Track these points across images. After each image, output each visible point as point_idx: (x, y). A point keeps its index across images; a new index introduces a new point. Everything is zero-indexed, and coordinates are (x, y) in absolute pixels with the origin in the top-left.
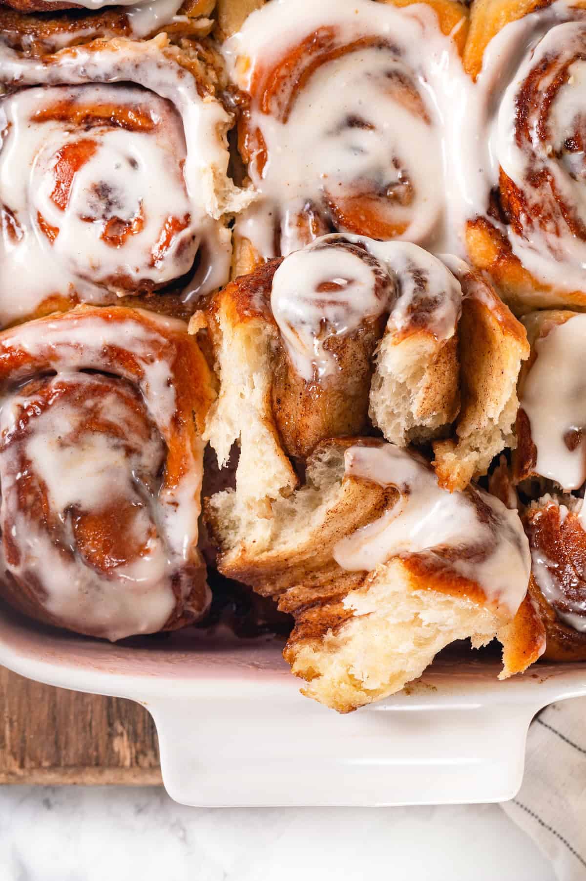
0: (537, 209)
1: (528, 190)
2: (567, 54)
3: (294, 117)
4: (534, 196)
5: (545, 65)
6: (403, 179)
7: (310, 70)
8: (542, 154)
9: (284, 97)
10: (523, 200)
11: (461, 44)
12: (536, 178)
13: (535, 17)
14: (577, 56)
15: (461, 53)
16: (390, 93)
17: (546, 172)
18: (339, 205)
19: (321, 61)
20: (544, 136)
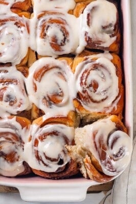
0: (85, 97)
1: (83, 94)
2: (90, 69)
3: (41, 81)
4: (84, 95)
5: (86, 71)
6: (62, 92)
7: (44, 73)
8: (85, 87)
9: (40, 78)
10: (82, 96)
11: (72, 67)
12: (84, 92)
13: (85, 62)
14: (91, 69)
15: (72, 68)
16: (59, 76)
17: (86, 91)
18: (50, 97)
19: (46, 71)
20: (85, 84)
